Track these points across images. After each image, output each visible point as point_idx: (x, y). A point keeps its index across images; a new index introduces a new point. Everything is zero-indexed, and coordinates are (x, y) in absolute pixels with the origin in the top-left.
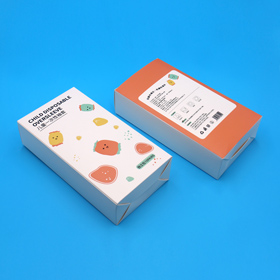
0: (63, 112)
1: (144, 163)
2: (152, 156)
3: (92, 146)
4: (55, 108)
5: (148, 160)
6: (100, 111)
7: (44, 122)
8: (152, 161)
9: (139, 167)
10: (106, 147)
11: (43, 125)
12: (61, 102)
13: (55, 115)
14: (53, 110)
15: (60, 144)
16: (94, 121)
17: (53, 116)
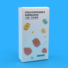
0: (37, 17)
1: (40, 56)
2: (44, 55)
5: (42, 55)
7: (30, 17)
8: (42, 57)
9: (38, 56)
10: (36, 42)
11: (28, 18)
12: (41, 12)
13: (35, 16)
14: (36, 14)
15: (26, 30)
16: (42, 29)
17: (34, 16)
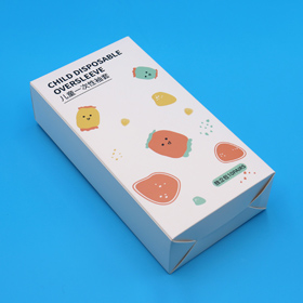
0: (105, 76)
1: (226, 177)
2: (242, 167)
3: (145, 138)
4: (93, 68)
5: (234, 172)
6: (166, 82)
7: (73, 89)
8: (240, 175)
9: (217, 183)
10: (169, 143)
11: (71, 94)
12: (104, 59)
13: (92, 79)
14: (89, 71)
15: (93, 128)
16: (153, 97)
17: (89, 80)
